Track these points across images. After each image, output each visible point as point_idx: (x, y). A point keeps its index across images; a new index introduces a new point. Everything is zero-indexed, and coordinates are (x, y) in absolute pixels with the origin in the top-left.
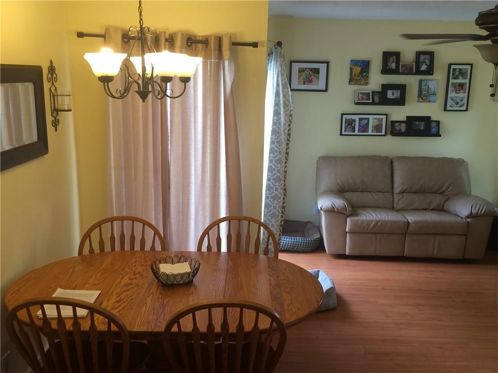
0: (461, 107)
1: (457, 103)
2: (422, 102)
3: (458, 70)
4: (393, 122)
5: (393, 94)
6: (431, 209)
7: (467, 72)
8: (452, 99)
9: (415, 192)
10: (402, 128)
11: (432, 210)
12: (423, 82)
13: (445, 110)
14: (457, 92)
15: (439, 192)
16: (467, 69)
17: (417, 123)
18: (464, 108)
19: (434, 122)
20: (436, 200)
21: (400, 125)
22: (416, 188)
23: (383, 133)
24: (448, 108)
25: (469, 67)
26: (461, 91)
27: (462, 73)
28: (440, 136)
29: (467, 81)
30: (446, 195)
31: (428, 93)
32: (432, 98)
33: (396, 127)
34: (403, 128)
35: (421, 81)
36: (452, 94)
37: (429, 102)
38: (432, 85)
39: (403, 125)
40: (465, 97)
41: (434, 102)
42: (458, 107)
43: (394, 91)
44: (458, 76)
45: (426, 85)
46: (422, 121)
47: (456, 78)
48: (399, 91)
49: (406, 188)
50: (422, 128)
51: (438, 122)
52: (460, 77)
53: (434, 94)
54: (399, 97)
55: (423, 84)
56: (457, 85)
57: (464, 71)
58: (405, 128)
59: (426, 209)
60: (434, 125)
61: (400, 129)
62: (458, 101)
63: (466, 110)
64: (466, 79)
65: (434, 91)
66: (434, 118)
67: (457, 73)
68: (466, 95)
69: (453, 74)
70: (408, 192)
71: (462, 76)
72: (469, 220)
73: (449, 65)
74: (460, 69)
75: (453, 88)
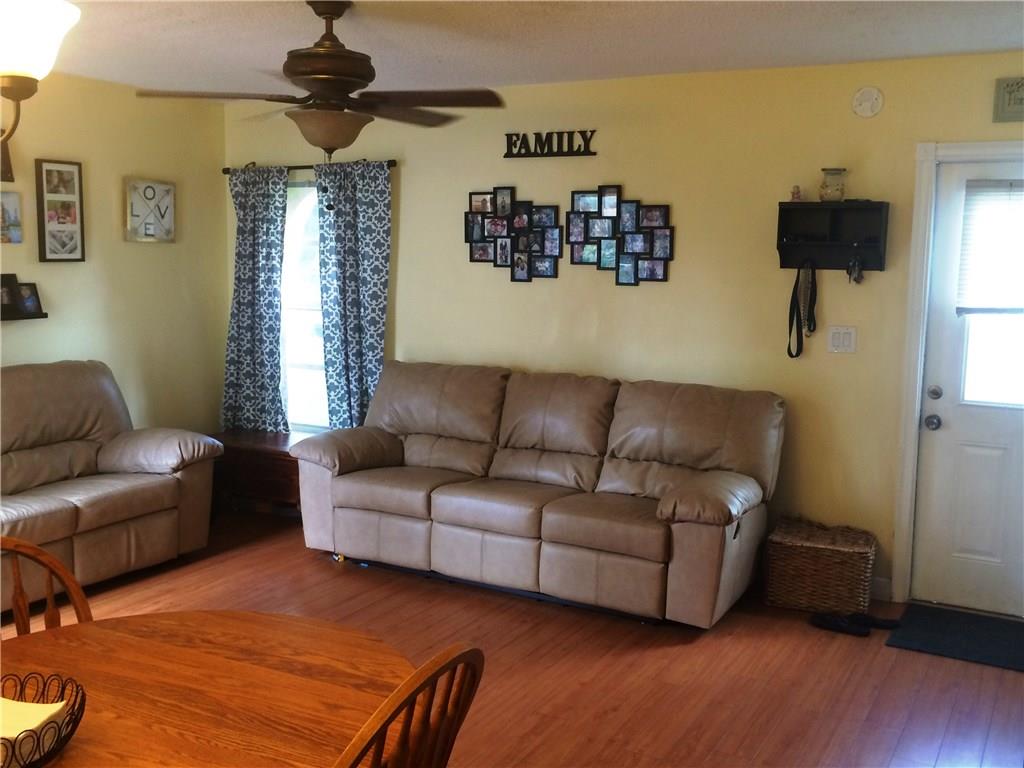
0: (71, 252)
1: (64, 245)
3: (55, 174)
6: (76, 475)
7: (73, 179)
8: (54, 236)
9: (33, 446)
11: (78, 476)
13: (43, 258)
14: (61, 220)
15: (80, 434)
16: (71, 173)
18: (77, 255)
19: (24, 287)
20: (80, 454)
22: (33, 435)
24: (49, 256)
25: (74, 169)
26: (68, 218)
27: (64, 182)
28: (45, 316)
29: (74, 198)
30: (93, 441)
32: (15, 233)
36: (51, 226)
37: (9, 241)
40: (75, 232)
41: (20, 242)
42: (66, 252)
44: (58, 186)
47: (55, 191)
49: (13, 440)
51: (33, 287)
52: (62, 189)
53: (17, 224)
56: (59, 205)
57: (66, 177)
59: (66, 478)
60: (26, 292)
62: (65, 239)
63: (83, 259)
64: (73, 193)
65: (16, 217)
66: (23, 278)
67: (55, 181)
68: (77, 227)
69: (48, 182)
70: (19, 449)
71: (65, 187)
72: (178, 475)
73: (39, 163)
74: (58, 172)
75: (53, 213)
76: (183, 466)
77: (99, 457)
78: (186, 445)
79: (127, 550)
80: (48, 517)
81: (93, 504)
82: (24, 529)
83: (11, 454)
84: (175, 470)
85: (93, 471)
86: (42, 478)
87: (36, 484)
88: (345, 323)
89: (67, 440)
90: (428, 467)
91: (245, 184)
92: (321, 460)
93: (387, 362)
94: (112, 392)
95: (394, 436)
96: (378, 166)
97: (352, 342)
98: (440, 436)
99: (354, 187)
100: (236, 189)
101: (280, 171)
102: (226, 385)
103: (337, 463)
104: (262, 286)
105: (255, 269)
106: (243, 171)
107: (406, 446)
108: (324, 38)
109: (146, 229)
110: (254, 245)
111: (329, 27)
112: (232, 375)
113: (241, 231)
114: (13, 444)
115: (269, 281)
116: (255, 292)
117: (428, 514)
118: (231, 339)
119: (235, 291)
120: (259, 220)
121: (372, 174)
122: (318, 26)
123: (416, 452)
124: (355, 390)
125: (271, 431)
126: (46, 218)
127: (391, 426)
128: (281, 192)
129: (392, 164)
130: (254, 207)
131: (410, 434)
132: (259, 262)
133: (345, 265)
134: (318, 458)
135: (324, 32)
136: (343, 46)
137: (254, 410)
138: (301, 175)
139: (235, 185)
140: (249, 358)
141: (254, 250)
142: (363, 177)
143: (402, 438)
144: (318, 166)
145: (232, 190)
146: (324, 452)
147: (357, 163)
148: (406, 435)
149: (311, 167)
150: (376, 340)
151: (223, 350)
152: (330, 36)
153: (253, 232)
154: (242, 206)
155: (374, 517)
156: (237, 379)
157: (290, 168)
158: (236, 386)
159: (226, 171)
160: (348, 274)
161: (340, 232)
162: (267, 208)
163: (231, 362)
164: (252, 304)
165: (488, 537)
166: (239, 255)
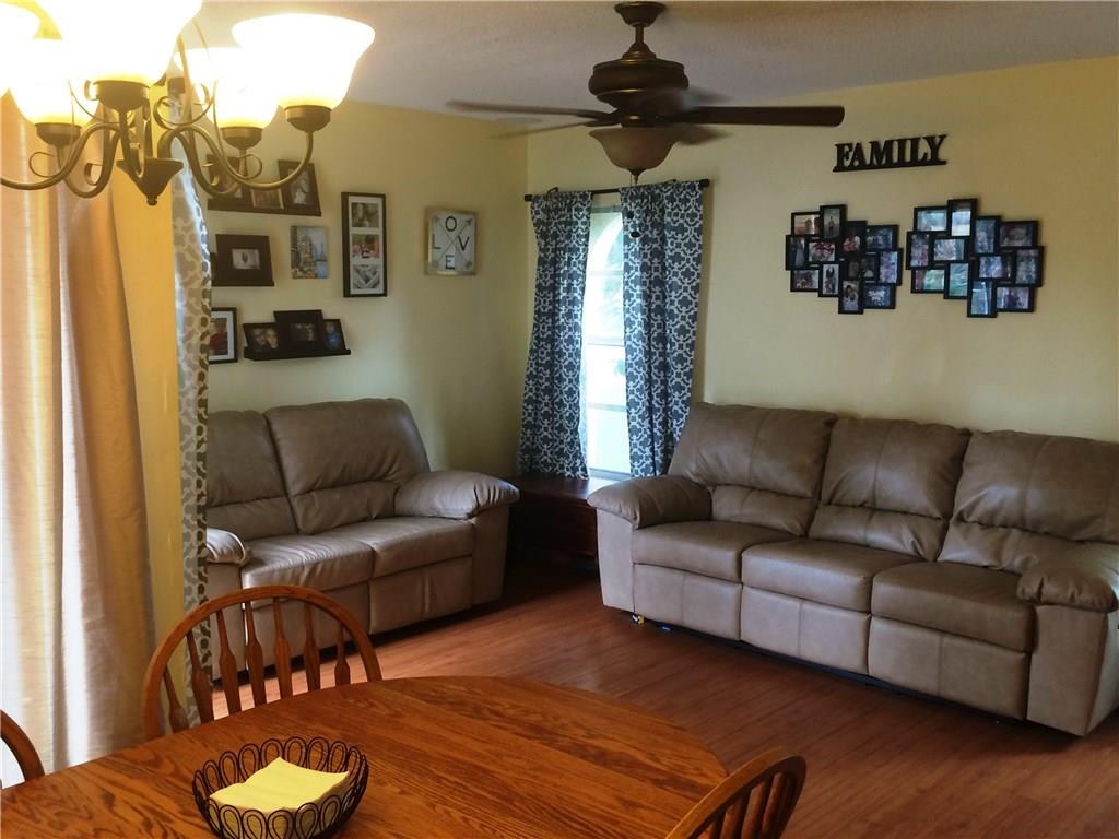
0: (374, 287)
1: (367, 280)
2: (301, 277)
3: (360, 207)
4: (249, 328)
5: (245, 259)
6: (373, 517)
7: (377, 211)
8: (358, 271)
9: (333, 486)
10: (269, 339)
12: (298, 231)
13: (347, 294)
14: (365, 254)
15: (377, 476)
16: (376, 206)
17: (299, 326)
19: (328, 324)
21: (264, 333)
22: (334, 474)
23: (231, 355)
24: (353, 291)
26: (372, 252)
27: (369, 214)
28: (348, 352)
29: (378, 231)
30: (391, 481)
31: (311, 257)
32: (320, 268)
33: (258, 339)
34: (271, 339)
35: (294, 230)
36: (355, 261)
37: (316, 276)
38: (317, 239)
39: (271, 332)
40: (378, 266)
41: (325, 277)
42: (368, 287)
43: (246, 252)
44: (362, 220)
45: (306, 239)
46: (307, 323)
47: (359, 224)
48: (256, 252)
49: (314, 479)
50: (311, 337)
51: (337, 323)
52: (366, 222)
53: (324, 260)
54: (258, 268)
55: (300, 236)
56: (363, 239)
57: (371, 209)
58: (275, 340)
59: (364, 520)
60: (330, 328)
61: (268, 344)
62: (368, 274)
63: (385, 295)
64: (377, 226)
65: (323, 252)
67: (360, 214)
69: (354, 215)
70: (321, 488)
71: (370, 221)
72: (473, 521)
73: (345, 196)
74: (363, 204)
75: (357, 247)
76: (478, 511)
77: (396, 499)
78: (482, 490)
79: (422, 598)
80: (347, 560)
81: (390, 548)
82: (323, 570)
83: (313, 493)
84: (470, 516)
85: (391, 514)
86: (341, 519)
87: (336, 524)
88: (649, 360)
89: (365, 481)
90: (739, 523)
91: (547, 211)
92: (621, 511)
93: (695, 403)
94: (410, 431)
95: (701, 487)
96: (689, 187)
97: (657, 382)
98: (752, 489)
99: (663, 211)
100: (538, 217)
101: (584, 196)
102: (524, 426)
103: (638, 515)
104: (562, 320)
105: (555, 302)
106: (546, 198)
107: (714, 498)
108: (633, 48)
109: (447, 261)
110: (555, 276)
111: (640, 36)
112: (530, 415)
113: (541, 261)
114: (315, 483)
115: (569, 315)
116: (555, 327)
117: (738, 579)
118: (530, 376)
119: (535, 325)
120: (560, 249)
121: (682, 196)
122: (627, 36)
123: (726, 506)
124: (659, 434)
125: (569, 476)
126: (351, 253)
127: (697, 475)
128: (584, 219)
129: (705, 183)
130: (555, 236)
131: (720, 485)
132: (559, 294)
133: (650, 297)
134: (617, 509)
135: (633, 42)
136: (654, 55)
137: (551, 453)
138: (605, 200)
139: (537, 213)
140: (547, 397)
141: (555, 281)
142: (672, 199)
143: (710, 489)
144: (624, 189)
145: (533, 218)
146: (625, 503)
147: (665, 184)
148: (715, 485)
149: (616, 191)
150: (683, 380)
151: (522, 389)
152: (639, 45)
153: (554, 262)
154: (543, 235)
155: (677, 577)
156: (535, 420)
157: (594, 193)
158: (534, 427)
159: (528, 198)
160: (653, 307)
161: (646, 260)
162: (569, 237)
163: (529, 401)
164: (552, 340)
165: (807, 607)
166: (539, 287)
